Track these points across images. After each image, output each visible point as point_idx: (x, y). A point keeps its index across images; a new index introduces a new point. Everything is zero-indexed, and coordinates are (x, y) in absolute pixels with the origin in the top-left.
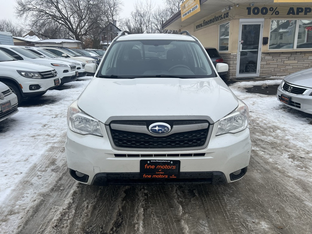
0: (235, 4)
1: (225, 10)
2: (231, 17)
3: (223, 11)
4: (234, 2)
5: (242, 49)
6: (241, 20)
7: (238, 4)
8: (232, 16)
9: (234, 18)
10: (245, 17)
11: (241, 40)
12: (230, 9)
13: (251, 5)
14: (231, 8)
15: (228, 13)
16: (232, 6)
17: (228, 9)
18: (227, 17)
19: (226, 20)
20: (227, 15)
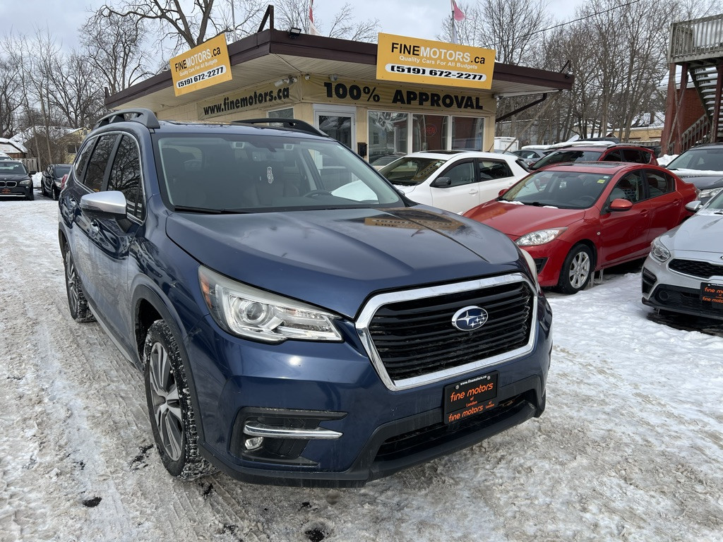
0: (302, 73)
1: (281, 83)
2: (296, 98)
3: (279, 84)
4: (301, 69)
5: (323, 166)
6: (316, 106)
7: (308, 75)
8: (297, 96)
9: (303, 101)
10: (323, 102)
12: (292, 81)
13: (333, 80)
14: (295, 80)
15: (287, 90)
16: (296, 77)
17: (288, 82)
18: (287, 96)
19: (284, 104)
20: (284, 93)
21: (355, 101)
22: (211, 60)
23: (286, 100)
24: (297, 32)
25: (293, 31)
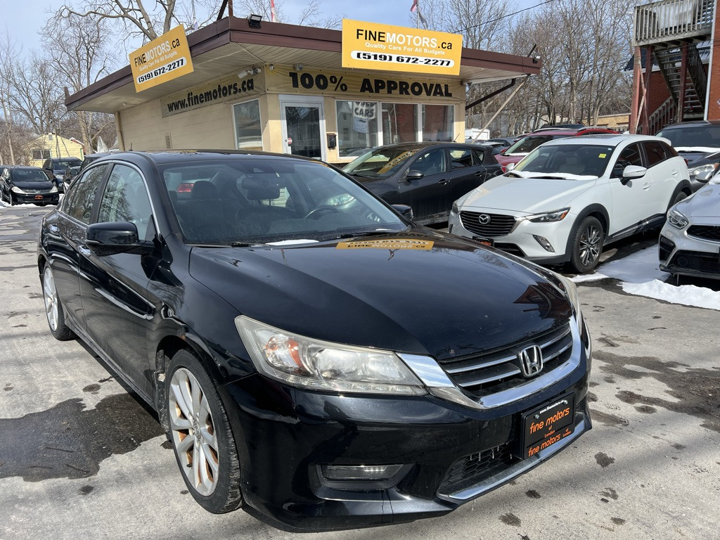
0: (266, 64)
1: (245, 74)
2: (261, 89)
3: (243, 75)
4: (264, 59)
6: (282, 97)
7: (272, 65)
9: (267, 92)
10: (288, 92)
11: (286, 138)
12: (256, 72)
13: (298, 69)
14: (259, 71)
15: (251, 81)
16: (260, 68)
17: (252, 72)
18: (252, 88)
19: (250, 95)
20: (249, 85)
21: (322, 91)
22: (170, 52)
23: (251, 91)
24: (258, 19)
25: (254, 18)
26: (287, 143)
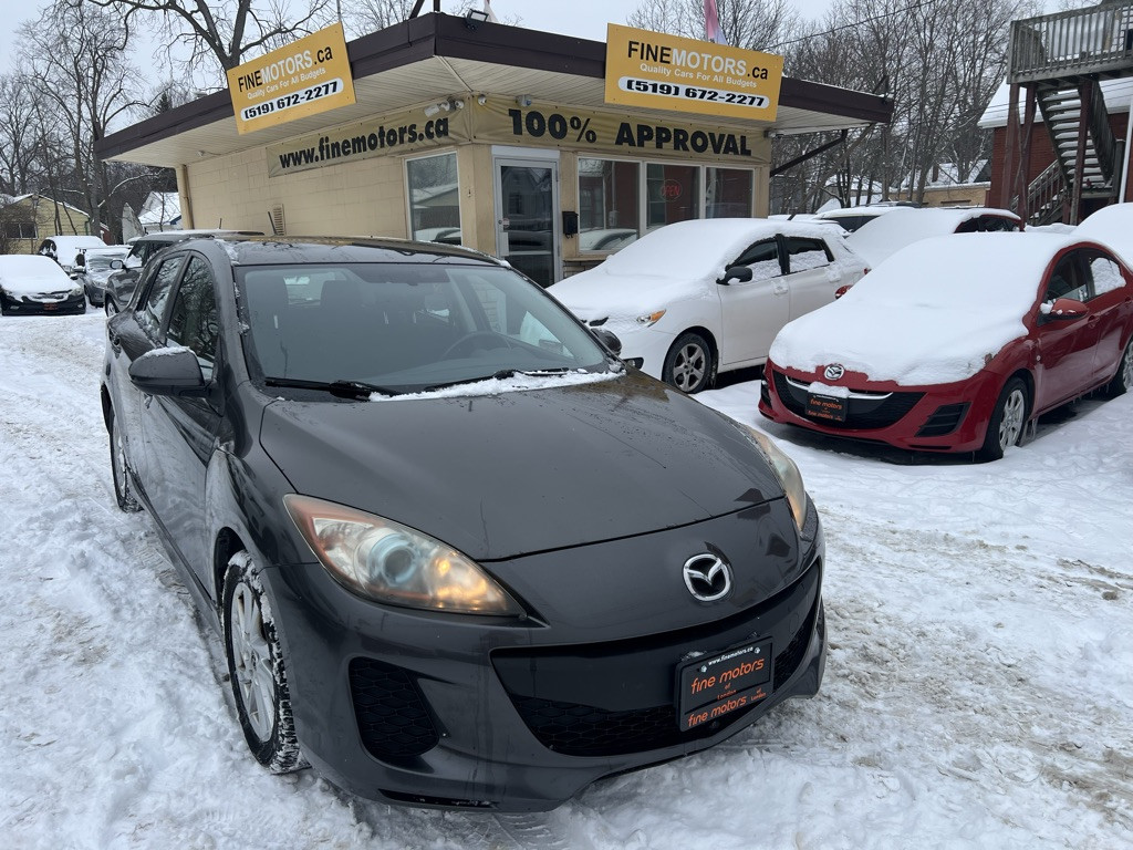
0: (474, 93)
1: (437, 110)
2: (463, 137)
3: (432, 112)
4: (473, 86)
5: (510, 250)
6: (497, 150)
7: (482, 96)
8: (464, 133)
9: (475, 141)
10: (507, 142)
11: (501, 218)
12: (454, 107)
13: (524, 105)
14: (461, 105)
15: (444, 122)
16: (463, 101)
17: (447, 108)
18: (445, 133)
19: (440, 145)
20: (440, 128)
22: (312, 69)
23: (443, 139)
24: (481, 18)
25: (475, 16)
26: (502, 226)
